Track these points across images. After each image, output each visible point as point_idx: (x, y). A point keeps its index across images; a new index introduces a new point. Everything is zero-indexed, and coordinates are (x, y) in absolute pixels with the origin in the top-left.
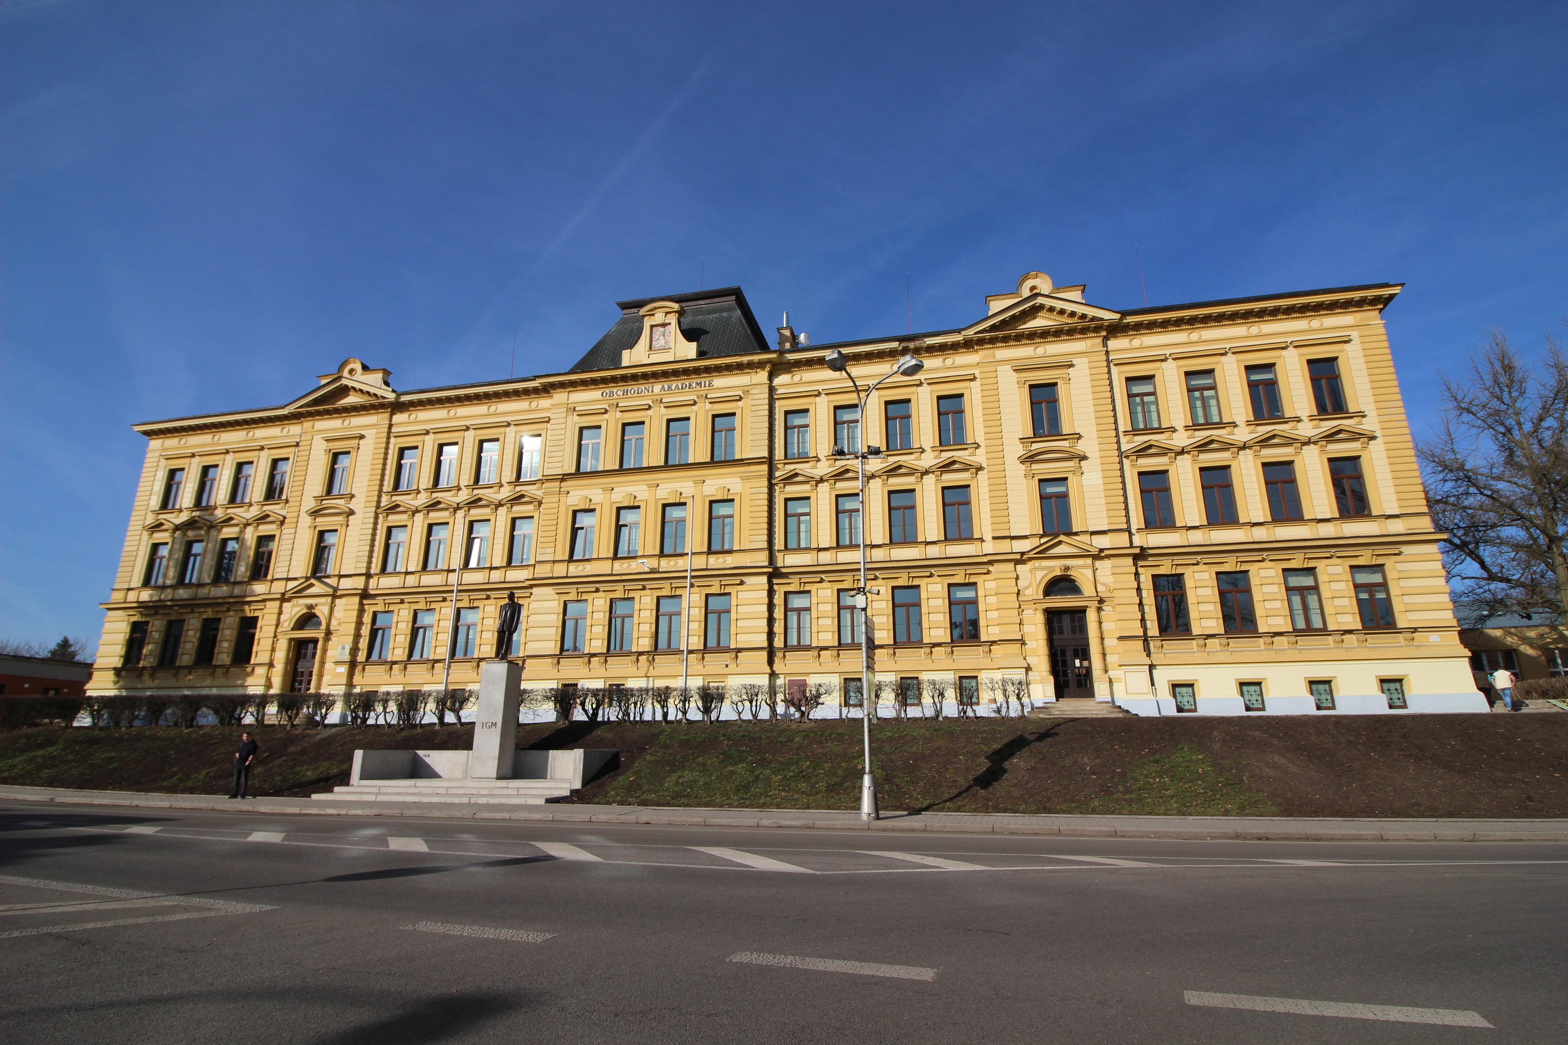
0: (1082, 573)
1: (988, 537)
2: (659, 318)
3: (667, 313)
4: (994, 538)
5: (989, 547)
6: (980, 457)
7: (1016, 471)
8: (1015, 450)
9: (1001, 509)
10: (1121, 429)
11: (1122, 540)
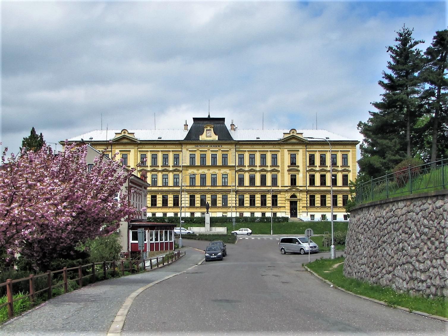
0: (298, 195)
1: (280, 186)
2: (209, 128)
3: (210, 127)
4: (281, 186)
5: (280, 188)
6: (279, 169)
7: (286, 173)
8: (286, 168)
9: (283, 180)
10: (307, 165)
11: (305, 188)
